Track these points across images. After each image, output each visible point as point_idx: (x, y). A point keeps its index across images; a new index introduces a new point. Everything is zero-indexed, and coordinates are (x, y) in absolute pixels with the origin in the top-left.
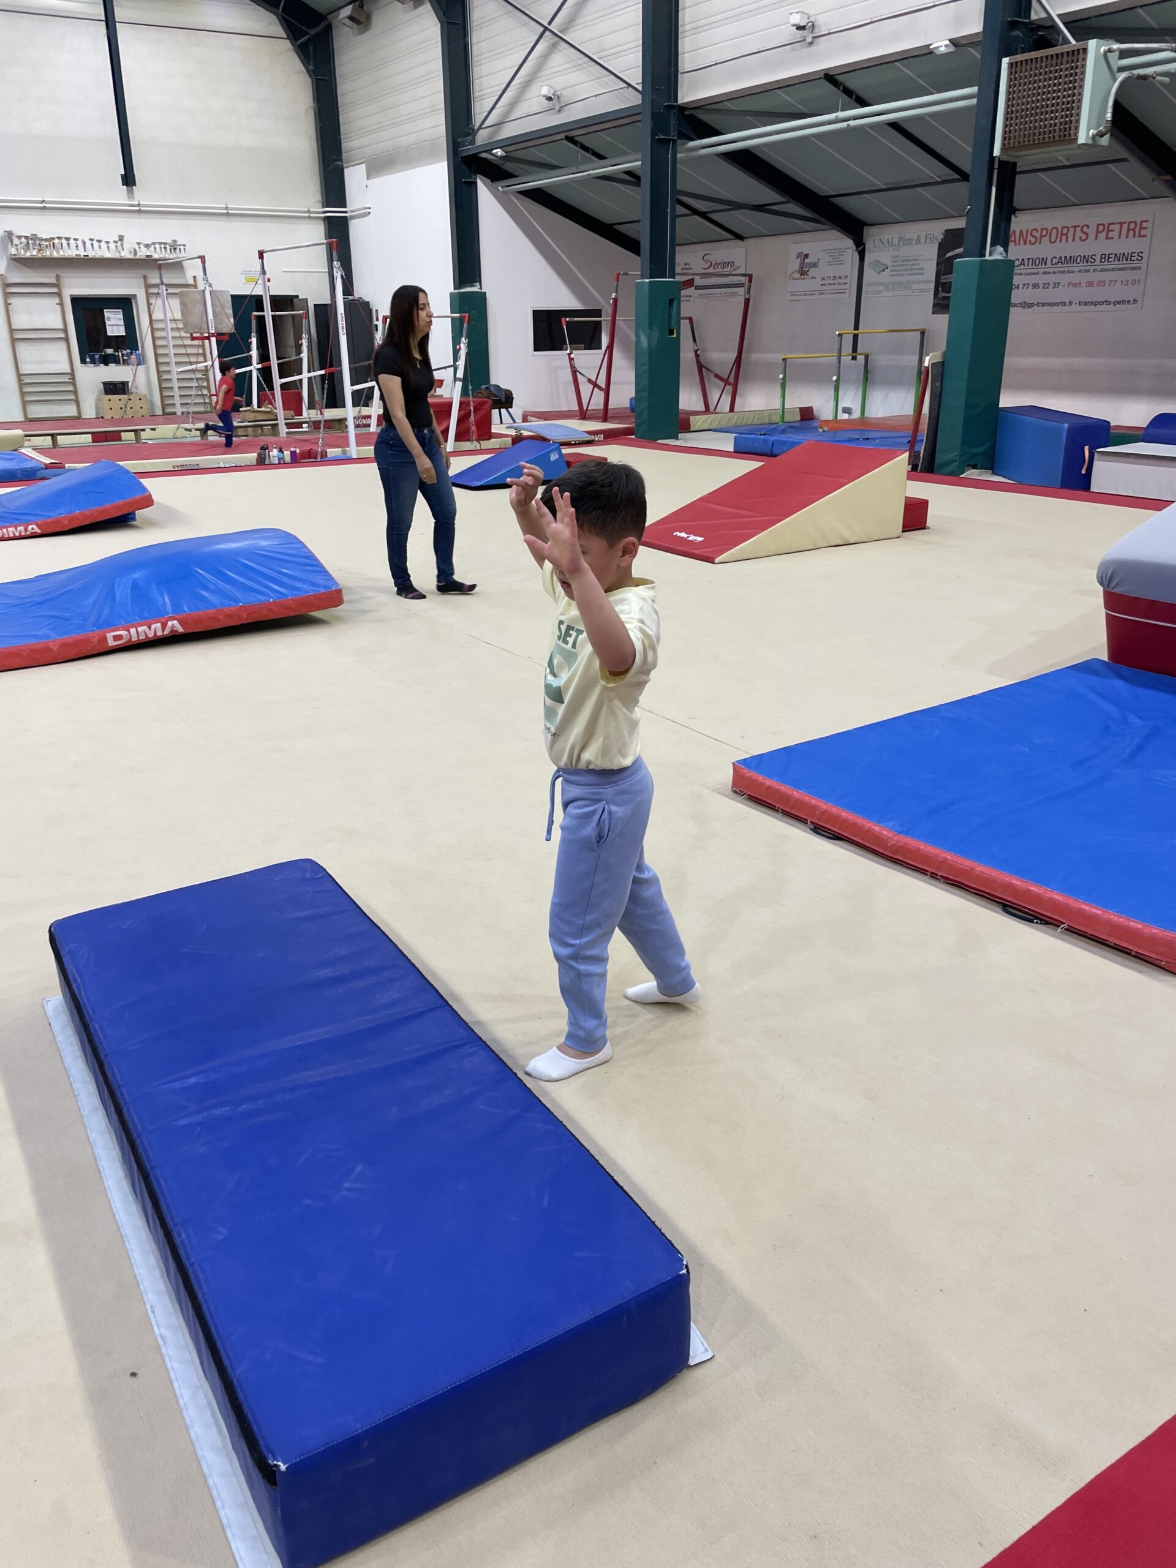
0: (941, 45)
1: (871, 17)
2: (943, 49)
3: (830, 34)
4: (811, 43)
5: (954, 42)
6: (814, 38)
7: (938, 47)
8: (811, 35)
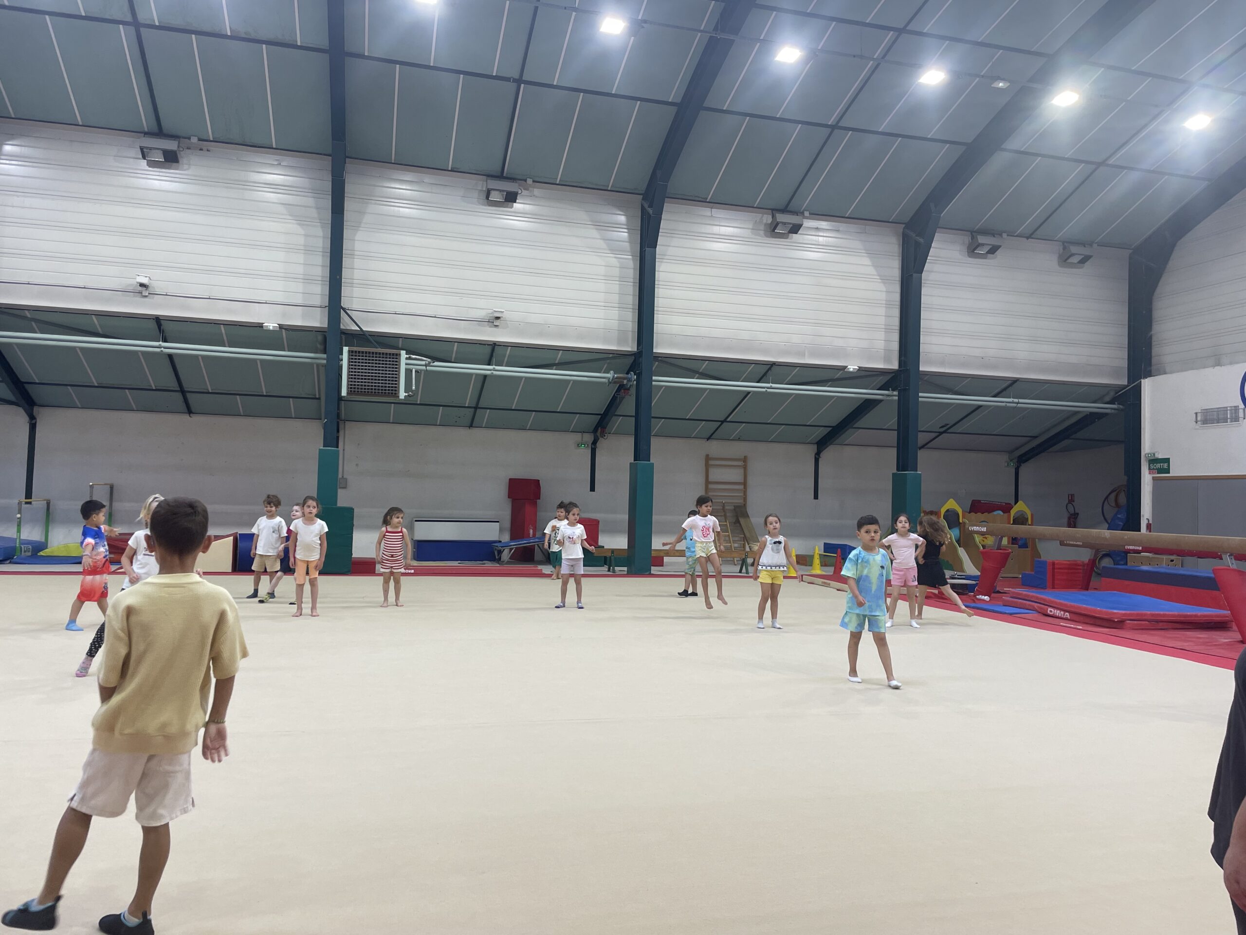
0: (271, 325)
1: (210, 295)
2: (271, 328)
3: (166, 295)
4: (146, 296)
5: (281, 326)
6: (149, 293)
7: (267, 326)
8: (148, 292)
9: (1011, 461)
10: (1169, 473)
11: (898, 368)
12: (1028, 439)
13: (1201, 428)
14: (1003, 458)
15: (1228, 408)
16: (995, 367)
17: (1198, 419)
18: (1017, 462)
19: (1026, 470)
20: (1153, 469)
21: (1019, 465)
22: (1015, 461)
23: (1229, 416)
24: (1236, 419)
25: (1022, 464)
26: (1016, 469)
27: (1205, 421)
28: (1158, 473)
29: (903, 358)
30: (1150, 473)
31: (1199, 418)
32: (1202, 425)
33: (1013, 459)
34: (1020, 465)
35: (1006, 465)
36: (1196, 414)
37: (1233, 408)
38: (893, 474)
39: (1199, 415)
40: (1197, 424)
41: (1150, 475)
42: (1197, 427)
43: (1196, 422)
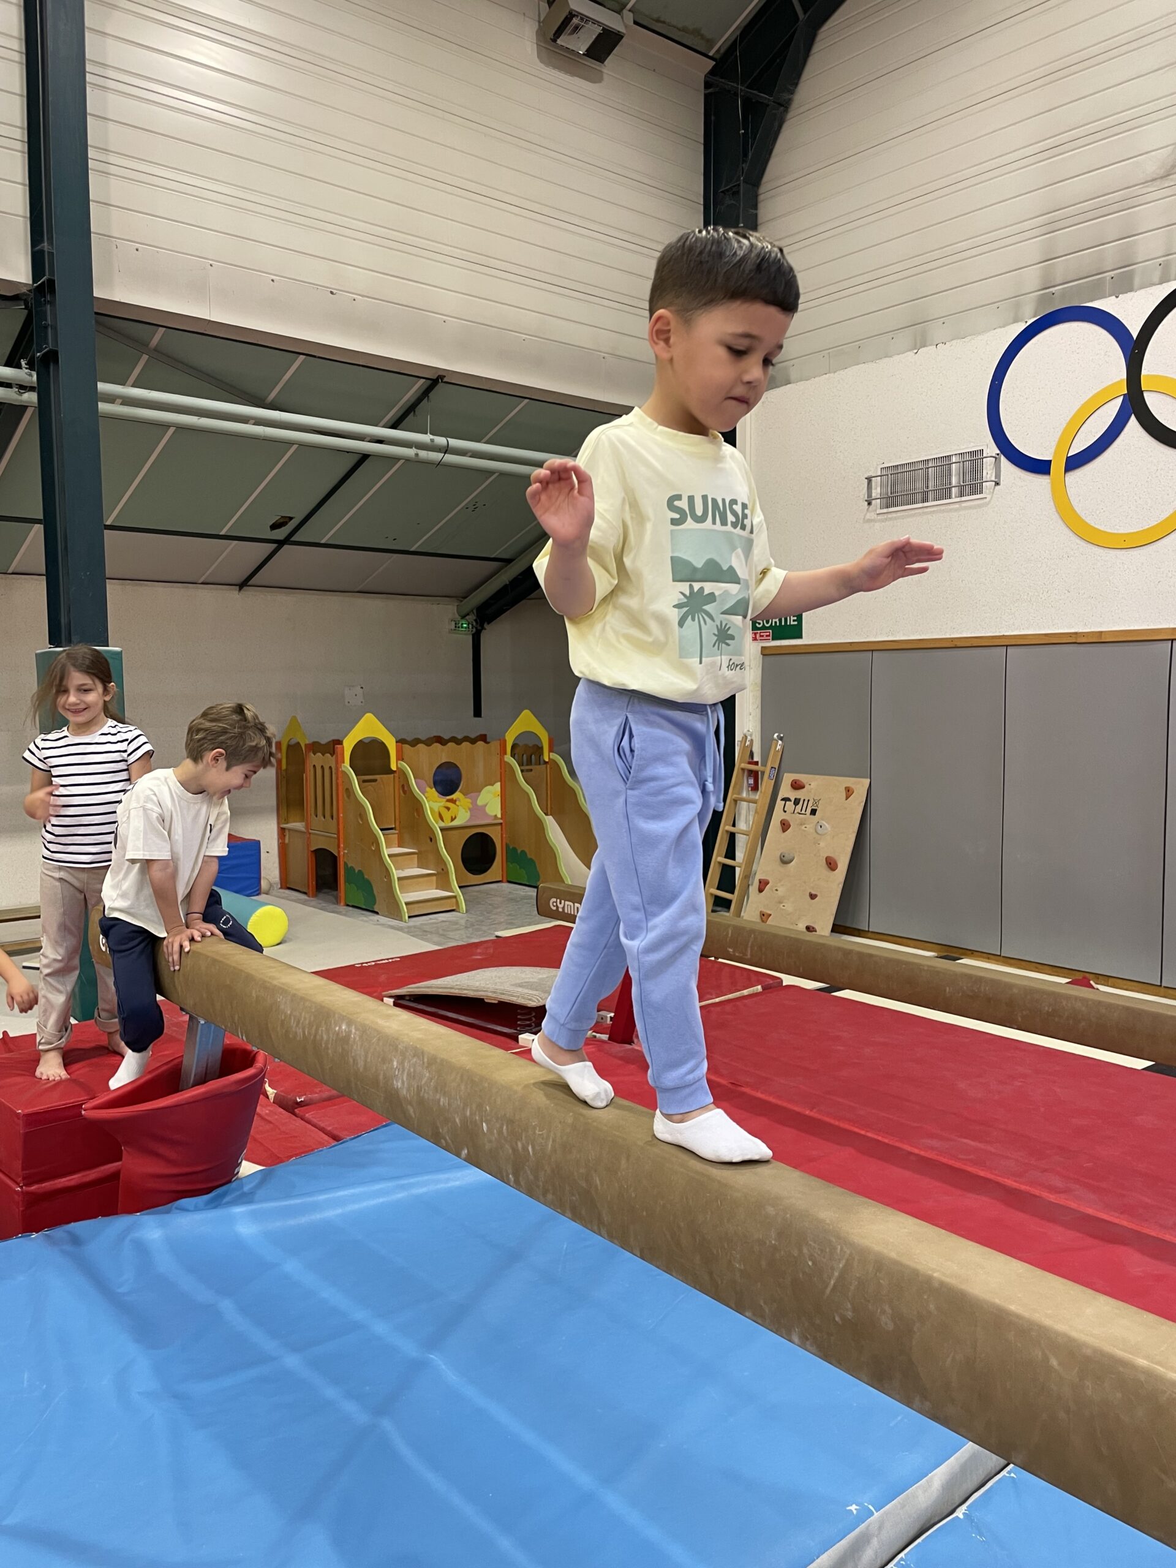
9: (463, 617)
10: (800, 637)
11: (31, 282)
12: (496, 564)
13: (880, 517)
14: (448, 611)
15: (954, 459)
16: (371, 327)
17: (874, 495)
18: (476, 620)
19: (496, 636)
20: (764, 627)
21: (479, 628)
22: (472, 618)
23: (954, 481)
24: (973, 486)
25: (486, 625)
26: (473, 635)
27: (891, 501)
28: (773, 639)
29: (45, 245)
30: (755, 639)
31: (876, 492)
32: (885, 510)
33: (468, 614)
34: (483, 628)
35: (453, 627)
36: (869, 479)
37: (967, 458)
38: (40, 657)
39: (876, 482)
40: (871, 507)
41: (755, 643)
42: (871, 515)
43: (869, 504)
